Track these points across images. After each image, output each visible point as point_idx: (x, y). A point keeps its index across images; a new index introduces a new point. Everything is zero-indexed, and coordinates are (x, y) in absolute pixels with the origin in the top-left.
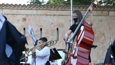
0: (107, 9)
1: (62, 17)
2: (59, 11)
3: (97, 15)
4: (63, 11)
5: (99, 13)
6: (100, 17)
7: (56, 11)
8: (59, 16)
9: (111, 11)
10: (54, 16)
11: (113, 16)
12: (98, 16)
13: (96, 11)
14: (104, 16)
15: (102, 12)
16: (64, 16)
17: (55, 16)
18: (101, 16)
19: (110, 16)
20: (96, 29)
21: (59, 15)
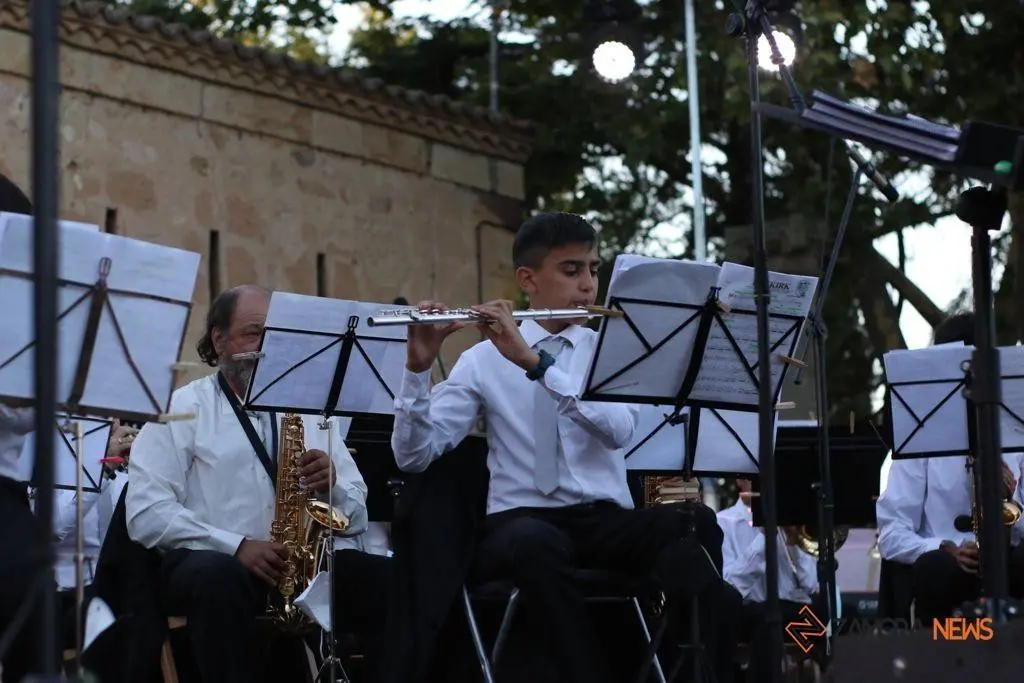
0: (430, 123)
1: (145, 119)
2: (128, 67)
3: (368, 155)
4: (156, 73)
5: (379, 139)
6: (378, 175)
7: (106, 61)
8: (126, 109)
9: (444, 143)
10: (87, 98)
11: (453, 187)
12: (370, 168)
13: (365, 121)
14: (404, 170)
15: (397, 136)
16: (161, 118)
17: (98, 102)
18: (384, 165)
19: (436, 179)
20: (355, 262)
21: (124, 102)
